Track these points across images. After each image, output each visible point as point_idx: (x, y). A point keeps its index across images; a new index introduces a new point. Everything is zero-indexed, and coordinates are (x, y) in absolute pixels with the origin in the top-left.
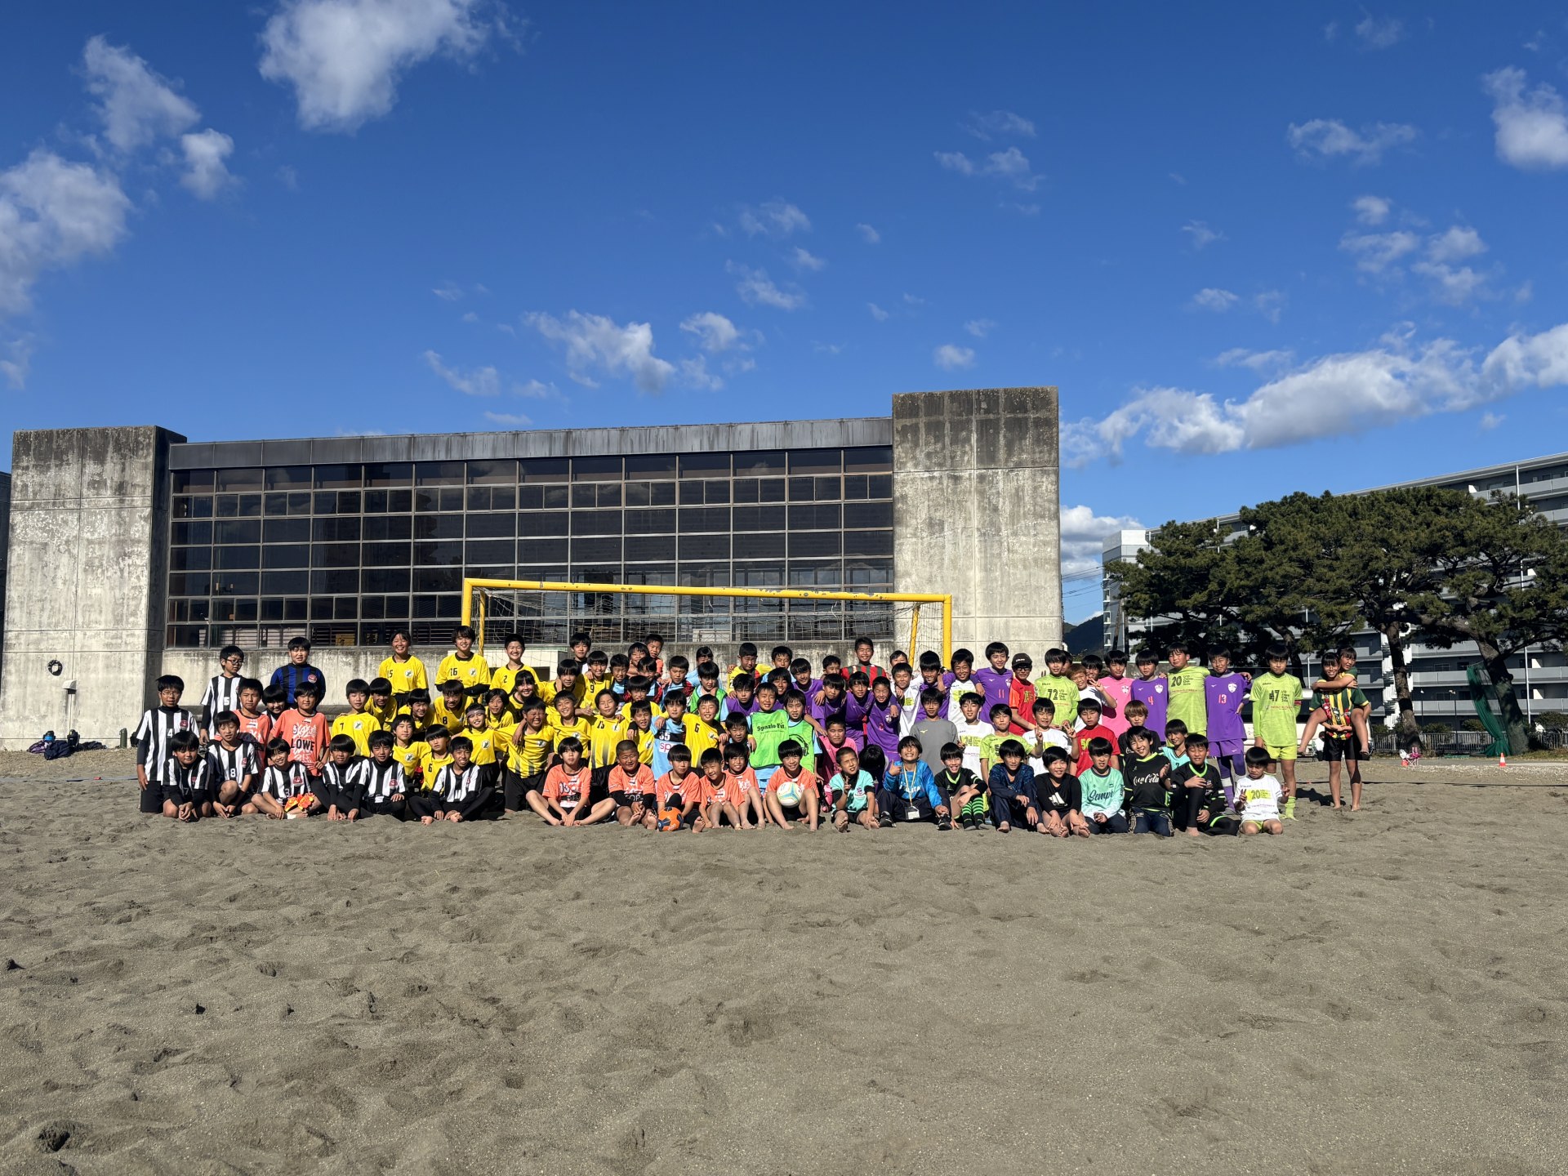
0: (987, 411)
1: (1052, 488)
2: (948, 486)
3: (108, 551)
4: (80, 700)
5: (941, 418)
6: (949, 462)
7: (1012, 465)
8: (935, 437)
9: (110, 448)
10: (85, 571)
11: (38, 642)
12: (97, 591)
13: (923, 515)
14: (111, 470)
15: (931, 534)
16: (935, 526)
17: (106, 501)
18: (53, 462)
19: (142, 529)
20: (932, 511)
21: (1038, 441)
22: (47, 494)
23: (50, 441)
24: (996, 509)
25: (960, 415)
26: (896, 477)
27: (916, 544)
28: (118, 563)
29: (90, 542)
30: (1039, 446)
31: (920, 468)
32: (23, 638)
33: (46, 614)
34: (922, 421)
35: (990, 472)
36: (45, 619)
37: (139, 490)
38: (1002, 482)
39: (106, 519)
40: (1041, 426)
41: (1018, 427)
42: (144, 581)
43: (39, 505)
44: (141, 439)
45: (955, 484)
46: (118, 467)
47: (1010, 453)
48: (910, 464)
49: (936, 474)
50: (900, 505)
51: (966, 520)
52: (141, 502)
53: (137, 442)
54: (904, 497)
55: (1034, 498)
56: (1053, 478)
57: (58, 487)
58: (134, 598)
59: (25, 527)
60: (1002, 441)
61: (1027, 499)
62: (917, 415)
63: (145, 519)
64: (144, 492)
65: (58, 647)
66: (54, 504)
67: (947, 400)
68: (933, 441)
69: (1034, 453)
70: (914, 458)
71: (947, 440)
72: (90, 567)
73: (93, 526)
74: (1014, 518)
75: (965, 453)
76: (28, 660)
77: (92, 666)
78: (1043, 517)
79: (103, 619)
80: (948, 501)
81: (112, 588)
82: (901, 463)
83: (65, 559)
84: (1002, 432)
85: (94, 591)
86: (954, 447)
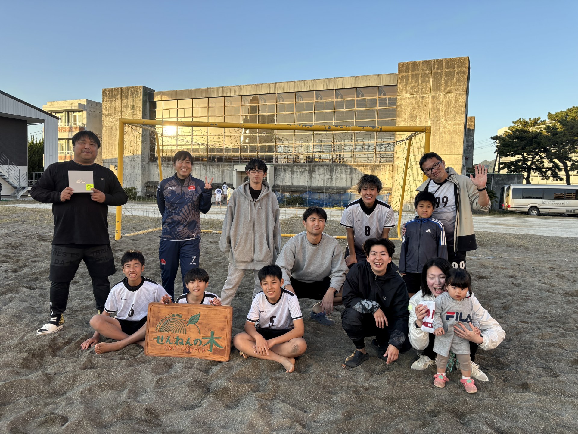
0: (438, 69)
1: (464, 100)
2: (419, 101)
5: (418, 72)
6: (420, 90)
7: (447, 91)
8: (415, 80)
9: (130, 94)
11: (111, 159)
13: (409, 113)
14: (130, 102)
15: (411, 120)
16: (413, 117)
17: (128, 112)
18: (113, 99)
20: (412, 111)
21: (458, 81)
22: (112, 110)
23: (112, 92)
24: (439, 110)
25: (426, 71)
26: (398, 97)
27: (405, 124)
30: (459, 83)
31: (408, 93)
32: (107, 158)
33: (113, 150)
34: (410, 74)
35: (437, 94)
37: (138, 108)
38: (442, 98)
40: (460, 74)
41: (450, 75)
43: (110, 114)
44: (138, 90)
45: (422, 100)
46: (132, 101)
47: (446, 86)
48: (404, 93)
49: (415, 96)
50: (399, 109)
51: (426, 114)
52: (139, 112)
53: (137, 91)
54: (401, 105)
55: (455, 105)
56: (464, 96)
57: (115, 107)
58: (138, 145)
59: (107, 121)
60: (443, 81)
61: (452, 105)
62: (408, 72)
64: (140, 109)
66: (114, 114)
67: (421, 64)
68: (414, 82)
69: (457, 86)
70: (406, 89)
71: (420, 81)
74: (446, 113)
75: (427, 87)
76: (109, 165)
78: (458, 113)
80: (419, 107)
81: (132, 142)
82: (401, 91)
84: (443, 77)
86: (423, 84)
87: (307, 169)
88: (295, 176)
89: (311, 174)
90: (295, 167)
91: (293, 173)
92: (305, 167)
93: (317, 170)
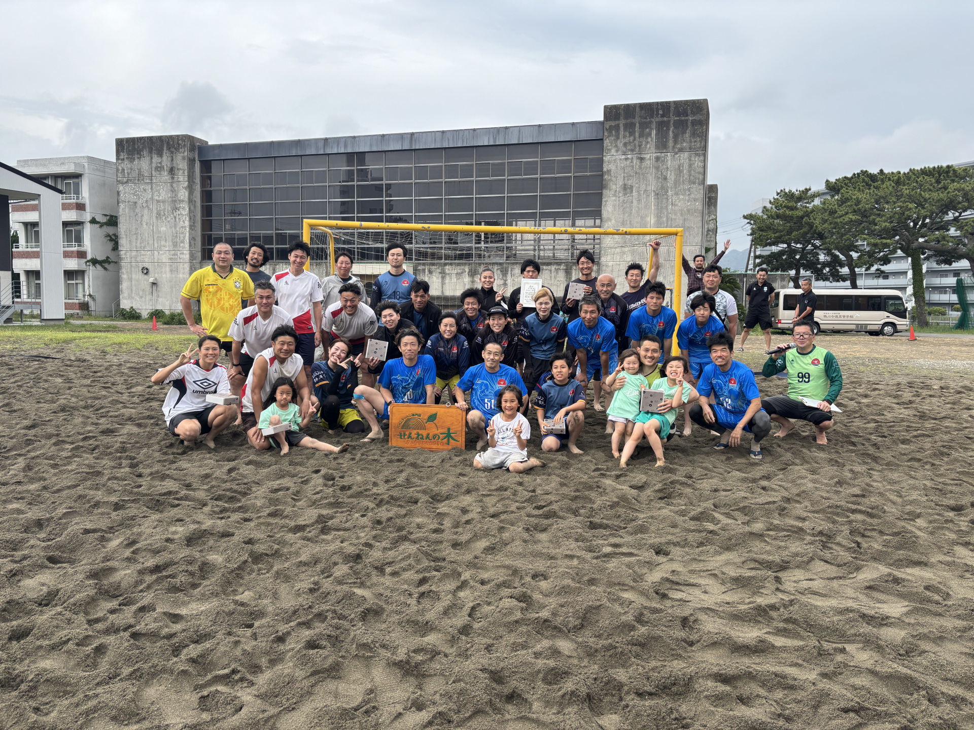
0: (663, 116)
1: (701, 164)
2: (636, 164)
3: (168, 207)
4: (159, 289)
5: (634, 120)
6: (637, 148)
7: (677, 150)
8: (630, 133)
9: (165, 148)
10: (157, 217)
11: (136, 257)
12: (163, 229)
13: (621, 183)
14: (166, 161)
15: (625, 194)
16: (627, 189)
17: (164, 178)
18: (136, 156)
19: (183, 194)
20: (626, 181)
21: (693, 134)
22: (135, 174)
23: (134, 144)
24: (665, 179)
25: (646, 118)
26: (604, 158)
27: (615, 200)
28: (173, 213)
29: (158, 201)
30: (694, 138)
31: (620, 153)
32: (128, 254)
33: (139, 242)
34: (622, 122)
35: (663, 154)
36: (138, 245)
37: (181, 172)
38: (670, 161)
39: (165, 189)
40: (696, 125)
41: (681, 126)
42: (187, 223)
43: (131, 180)
45: (641, 162)
46: (170, 159)
47: (676, 142)
48: (613, 151)
49: (629, 156)
50: (606, 177)
51: (646, 185)
52: (182, 178)
54: (609, 171)
55: (689, 171)
56: (702, 158)
57: (140, 170)
58: (182, 233)
59: (125, 193)
60: (671, 135)
61: (685, 171)
62: (618, 119)
63: (185, 188)
64: (184, 173)
65: (146, 260)
66: (138, 180)
67: (638, 109)
68: (628, 135)
69: (691, 142)
70: (616, 146)
71: (637, 134)
72: (159, 216)
73: (159, 193)
74: (676, 183)
75: (648, 142)
76: (131, 266)
77: (163, 270)
78: (694, 183)
79: (167, 244)
80: (636, 173)
81: (171, 228)
82: (608, 150)
83: (146, 211)
84: (671, 129)
85: (162, 229)
86: (641, 139)
90: (447, 267)
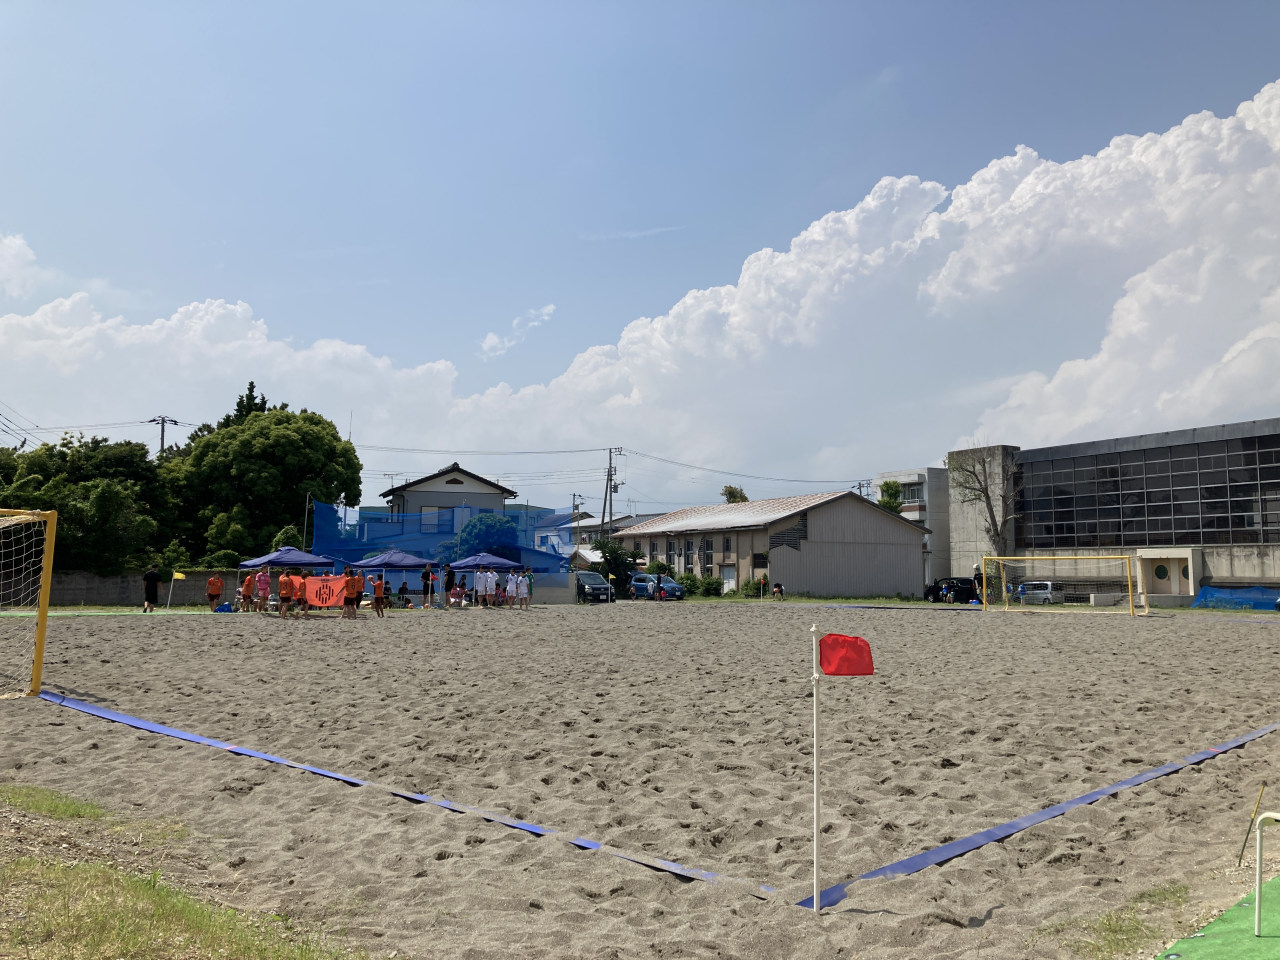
11: (963, 547)
23: (962, 455)
32: (957, 545)
33: (965, 534)
36: (965, 537)
44: (997, 452)
53: (995, 453)
65: (971, 550)
76: (959, 554)
87: (1256, 553)
88: (1236, 562)
89: (1262, 558)
90: (1235, 549)
91: (1232, 557)
92: (1251, 549)
93: (1271, 553)
